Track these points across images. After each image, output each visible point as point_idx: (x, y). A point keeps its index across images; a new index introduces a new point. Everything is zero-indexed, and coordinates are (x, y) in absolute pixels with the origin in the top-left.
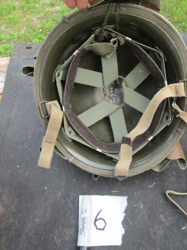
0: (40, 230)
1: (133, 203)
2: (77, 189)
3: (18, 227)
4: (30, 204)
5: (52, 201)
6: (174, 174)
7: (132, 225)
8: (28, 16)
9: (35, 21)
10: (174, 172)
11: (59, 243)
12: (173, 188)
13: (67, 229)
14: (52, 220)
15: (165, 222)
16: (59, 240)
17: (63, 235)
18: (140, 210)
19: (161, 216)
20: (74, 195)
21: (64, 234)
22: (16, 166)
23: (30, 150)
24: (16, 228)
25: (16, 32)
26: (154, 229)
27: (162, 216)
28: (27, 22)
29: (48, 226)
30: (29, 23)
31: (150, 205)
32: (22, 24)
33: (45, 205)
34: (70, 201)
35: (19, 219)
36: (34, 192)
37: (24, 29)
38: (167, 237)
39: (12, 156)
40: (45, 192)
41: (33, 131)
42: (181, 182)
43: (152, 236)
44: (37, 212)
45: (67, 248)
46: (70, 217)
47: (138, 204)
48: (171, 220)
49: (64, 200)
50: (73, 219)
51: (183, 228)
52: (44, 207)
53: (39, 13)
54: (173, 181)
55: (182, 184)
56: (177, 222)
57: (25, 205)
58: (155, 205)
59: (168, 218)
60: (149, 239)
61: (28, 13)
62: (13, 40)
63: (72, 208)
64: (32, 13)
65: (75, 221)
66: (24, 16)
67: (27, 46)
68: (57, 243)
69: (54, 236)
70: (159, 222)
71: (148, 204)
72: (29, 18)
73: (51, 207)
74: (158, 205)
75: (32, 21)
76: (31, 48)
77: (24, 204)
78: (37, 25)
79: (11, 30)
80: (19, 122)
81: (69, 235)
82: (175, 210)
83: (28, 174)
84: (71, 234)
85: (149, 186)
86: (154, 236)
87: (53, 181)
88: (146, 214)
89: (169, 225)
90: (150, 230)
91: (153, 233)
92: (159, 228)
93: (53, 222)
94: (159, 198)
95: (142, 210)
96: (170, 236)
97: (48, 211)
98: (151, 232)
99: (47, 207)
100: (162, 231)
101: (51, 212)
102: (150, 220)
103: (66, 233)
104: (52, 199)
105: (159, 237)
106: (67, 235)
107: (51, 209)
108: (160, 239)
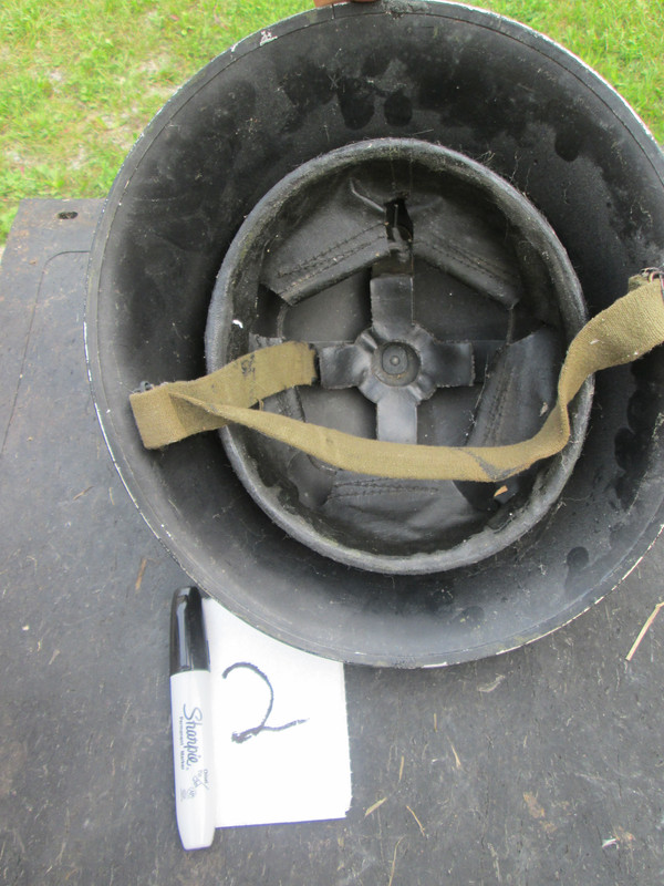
0: (101, 860)
1: (427, 752)
3: (23, 851)
4: (65, 763)
5: (143, 749)
6: (568, 641)
7: (426, 832)
8: (92, 117)
9: (113, 132)
10: (567, 637)
12: (565, 691)
14: (142, 823)
15: (543, 819)
17: (180, 877)
18: (450, 778)
19: (526, 796)
21: (183, 873)
22: (20, 627)
23: (67, 568)
24: (15, 854)
25: (55, 166)
26: (504, 849)
27: (529, 799)
28: (90, 136)
29: (128, 845)
30: (96, 137)
31: (486, 758)
32: (74, 141)
33: (118, 768)
35: (26, 822)
36: (80, 722)
37: (82, 156)
38: (551, 878)
39: (8, 590)
40: (120, 718)
41: (79, 501)
42: (594, 670)
43: (498, 873)
44: (90, 794)
47: (443, 754)
48: (563, 813)
51: (607, 842)
52: (114, 773)
53: (127, 106)
54: (565, 668)
55: (596, 679)
56: (585, 817)
57: (48, 767)
58: (504, 760)
59: (553, 805)
61: (92, 105)
62: (44, 193)
64: (106, 106)
66: (78, 115)
67: (62, 211)
69: (150, 882)
70: (519, 820)
71: (481, 754)
72: (94, 122)
73: (139, 775)
74: (515, 758)
75: (107, 130)
76: (74, 215)
77: (45, 767)
78: (120, 145)
79: (39, 160)
80: (32, 469)
81: (204, 877)
82: (577, 774)
83: (59, 655)
84: (208, 874)
85: (481, 689)
86: (503, 874)
87: (148, 679)
88: (472, 790)
89: (558, 830)
90: (489, 850)
91: (499, 861)
92: (522, 844)
93: (146, 829)
94: (518, 733)
95: (460, 776)
96: (561, 871)
97: (130, 788)
98: (495, 858)
99: (124, 774)
100: (533, 852)
101: (138, 793)
102: (487, 812)
103: (191, 870)
104: (143, 744)
105: (524, 877)
106: (197, 877)
107: (139, 780)
108: (527, 883)
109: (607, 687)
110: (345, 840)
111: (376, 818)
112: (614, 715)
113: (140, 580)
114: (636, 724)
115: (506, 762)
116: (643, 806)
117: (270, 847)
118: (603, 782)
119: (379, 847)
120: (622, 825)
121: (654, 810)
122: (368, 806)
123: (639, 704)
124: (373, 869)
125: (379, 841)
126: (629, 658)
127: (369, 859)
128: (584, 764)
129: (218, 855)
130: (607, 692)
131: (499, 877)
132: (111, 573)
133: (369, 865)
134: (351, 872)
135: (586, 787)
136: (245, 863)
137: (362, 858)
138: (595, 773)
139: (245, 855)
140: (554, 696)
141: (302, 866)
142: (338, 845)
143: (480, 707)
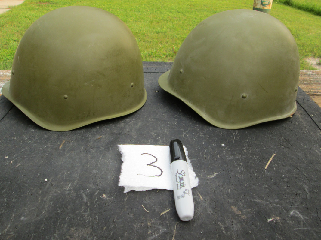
0: (27, 231)
2: (98, 181)
4: (16, 198)
6: (241, 164)
12: (243, 177)
13: (76, 230)
14: (51, 218)
15: (240, 214)
17: (68, 237)
18: (199, 203)
20: (94, 187)
21: (70, 236)
22: (4, 157)
26: (225, 224)
31: (213, 197)
33: (42, 200)
34: (85, 194)
36: (26, 185)
38: (248, 233)
40: (46, 185)
42: (253, 171)
43: (224, 232)
44: (26, 208)
46: (84, 214)
48: (249, 213)
49: (76, 193)
50: (88, 216)
51: (269, 220)
52: (40, 201)
54: (241, 171)
55: (254, 174)
56: (258, 213)
57: (7, 200)
59: (244, 210)
60: (219, 236)
63: (88, 202)
65: (91, 217)
70: (230, 215)
71: (211, 196)
73: (52, 202)
74: (226, 196)
77: (5, 199)
81: (80, 237)
82: (252, 200)
83: (21, 165)
84: (83, 236)
85: (208, 177)
86: (227, 231)
87: (61, 173)
88: (209, 206)
89: (248, 218)
90: (219, 224)
91: (224, 228)
92: (233, 222)
93: (53, 220)
94: (226, 188)
95: (202, 202)
96: (252, 231)
97: (47, 206)
98: (222, 227)
99: (45, 202)
100: (238, 225)
101: (51, 208)
102: (216, 213)
103: (74, 235)
104: (55, 192)
105: (236, 233)
106: (77, 237)
107: (51, 204)
108: (237, 235)
109: (259, 176)
110: (152, 223)
111: (166, 216)
112: (263, 184)
113: (62, 146)
114: (273, 186)
115: (222, 197)
116: (282, 210)
117: (115, 225)
118: (263, 202)
119: (168, 226)
120: (274, 215)
121: (286, 211)
122: (162, 212)
123: (272, 181)
124: (166, 233)
125: (167, 224)
126: (266, 168)
127: (162, 230)
128: (255, 197)
129: (89, 229)
130: (260, 178)
131: (225, 233)
132: (49, 144)
133: (163, 232)
134: (155, 234)
135: (257, 204)
136: (102, 231)
137: (159, 230)
138: (260, 199)
139: (102, 228)
140: (239, 178)
141: (130, 233)
142: (148, 225)
143: (209, 182)
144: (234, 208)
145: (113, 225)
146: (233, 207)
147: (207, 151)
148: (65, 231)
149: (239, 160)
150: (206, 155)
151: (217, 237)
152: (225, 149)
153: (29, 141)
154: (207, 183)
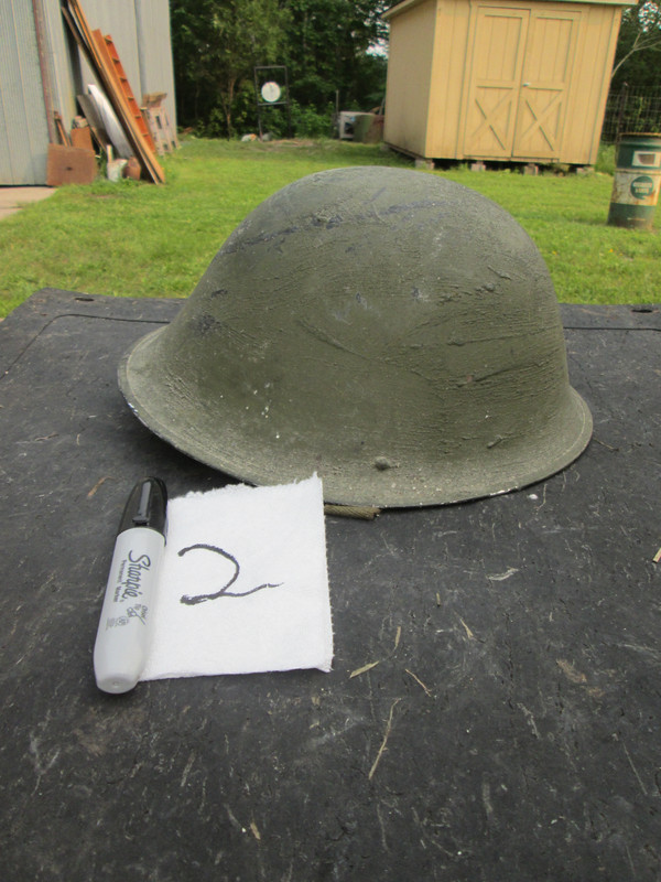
1: (430, 623)
5: (60, 614)
6: (585, 547)
7: (433, 693)
10: (583, 544)
11: (50, 766)
13: (104, 711)
14: (38, 676)
15: (584, 684)
16: (53, 754)
17: (78, 732)
18: (460, 647)
21: (83, 728)
26: (539, 708)
31: (505, 631)
33: (20, 629)
38: (608, 740)
40: (37, 587)
41: (40, 442)
42: (620, 568)
43: (535, 731)
45: (85, 788)
47: (451, 626)
48: (610, 681)
52: (13, 632)
54: (586, 565)
55: (624, 574)
56: (639, 683)
58: (527, 631)
59: (595, 673)
60: (520, 743)
67: (80, 297)
68: (38, 765)
69: (31, 736)
70: (555, 683)
71: (498, 628)
73: (47, 635)
74: (540, 630)
76: (92, 300)
81: (114, 731)
82: (619, 645)
84: (121, 728)
85: (491, 578)
86: (543, 734)
87: (83, 559)
88: (490, 658)
89: (607, 695)
90: (520, 709)
91: (534, 719)
92: (562, 706)
93: (41, 682)
94: (541, 610)
95: (473, 645)
96: (619, 734)
97: (31, 645)
98: (529, 715)
99: (27, 633)
100: (579, 714)
101: (41, 650)
102: (512, 676)
103: (97, 725)
104: (60, 609)
105: (571, 737)
106: (104, 731)
107: (45, 640)
108: (576, 744)
109: (638, 581)
110: (322, 699)
111: (364, 680)
112: (650, 601)
113: (94, 490)
115: (531, 633)
117: (216, 701)
118: (653, 652)
119: (369, 707)
122: (355, 669)
124: (361, 728)
125: (369, 701)
126: (656, 559)
127: (352, 719)
128: (626, 636)
129: (140, 710)
130: (639, 585)
131: (538, 734)
132: (62, 485)
133: (354, 724)
134: (329, 730)
135: (633, 656)
136: (178, 718)
137: (344, 717)
138: (641, 644)
139: (179, 709)
140: (578, 583)
141: (259, 724)
142: (312, 704)
143: (491, 591)
144: (566, 667)
145: (211, 701)
146: (561, 663)
147: (487, 512)
148: (71, 714)
149: (579, 537)
150: (484, 521)
151: (515, 746)
152: (538, 509)
153: (11, 480)
154: (487, 594)
